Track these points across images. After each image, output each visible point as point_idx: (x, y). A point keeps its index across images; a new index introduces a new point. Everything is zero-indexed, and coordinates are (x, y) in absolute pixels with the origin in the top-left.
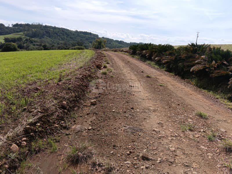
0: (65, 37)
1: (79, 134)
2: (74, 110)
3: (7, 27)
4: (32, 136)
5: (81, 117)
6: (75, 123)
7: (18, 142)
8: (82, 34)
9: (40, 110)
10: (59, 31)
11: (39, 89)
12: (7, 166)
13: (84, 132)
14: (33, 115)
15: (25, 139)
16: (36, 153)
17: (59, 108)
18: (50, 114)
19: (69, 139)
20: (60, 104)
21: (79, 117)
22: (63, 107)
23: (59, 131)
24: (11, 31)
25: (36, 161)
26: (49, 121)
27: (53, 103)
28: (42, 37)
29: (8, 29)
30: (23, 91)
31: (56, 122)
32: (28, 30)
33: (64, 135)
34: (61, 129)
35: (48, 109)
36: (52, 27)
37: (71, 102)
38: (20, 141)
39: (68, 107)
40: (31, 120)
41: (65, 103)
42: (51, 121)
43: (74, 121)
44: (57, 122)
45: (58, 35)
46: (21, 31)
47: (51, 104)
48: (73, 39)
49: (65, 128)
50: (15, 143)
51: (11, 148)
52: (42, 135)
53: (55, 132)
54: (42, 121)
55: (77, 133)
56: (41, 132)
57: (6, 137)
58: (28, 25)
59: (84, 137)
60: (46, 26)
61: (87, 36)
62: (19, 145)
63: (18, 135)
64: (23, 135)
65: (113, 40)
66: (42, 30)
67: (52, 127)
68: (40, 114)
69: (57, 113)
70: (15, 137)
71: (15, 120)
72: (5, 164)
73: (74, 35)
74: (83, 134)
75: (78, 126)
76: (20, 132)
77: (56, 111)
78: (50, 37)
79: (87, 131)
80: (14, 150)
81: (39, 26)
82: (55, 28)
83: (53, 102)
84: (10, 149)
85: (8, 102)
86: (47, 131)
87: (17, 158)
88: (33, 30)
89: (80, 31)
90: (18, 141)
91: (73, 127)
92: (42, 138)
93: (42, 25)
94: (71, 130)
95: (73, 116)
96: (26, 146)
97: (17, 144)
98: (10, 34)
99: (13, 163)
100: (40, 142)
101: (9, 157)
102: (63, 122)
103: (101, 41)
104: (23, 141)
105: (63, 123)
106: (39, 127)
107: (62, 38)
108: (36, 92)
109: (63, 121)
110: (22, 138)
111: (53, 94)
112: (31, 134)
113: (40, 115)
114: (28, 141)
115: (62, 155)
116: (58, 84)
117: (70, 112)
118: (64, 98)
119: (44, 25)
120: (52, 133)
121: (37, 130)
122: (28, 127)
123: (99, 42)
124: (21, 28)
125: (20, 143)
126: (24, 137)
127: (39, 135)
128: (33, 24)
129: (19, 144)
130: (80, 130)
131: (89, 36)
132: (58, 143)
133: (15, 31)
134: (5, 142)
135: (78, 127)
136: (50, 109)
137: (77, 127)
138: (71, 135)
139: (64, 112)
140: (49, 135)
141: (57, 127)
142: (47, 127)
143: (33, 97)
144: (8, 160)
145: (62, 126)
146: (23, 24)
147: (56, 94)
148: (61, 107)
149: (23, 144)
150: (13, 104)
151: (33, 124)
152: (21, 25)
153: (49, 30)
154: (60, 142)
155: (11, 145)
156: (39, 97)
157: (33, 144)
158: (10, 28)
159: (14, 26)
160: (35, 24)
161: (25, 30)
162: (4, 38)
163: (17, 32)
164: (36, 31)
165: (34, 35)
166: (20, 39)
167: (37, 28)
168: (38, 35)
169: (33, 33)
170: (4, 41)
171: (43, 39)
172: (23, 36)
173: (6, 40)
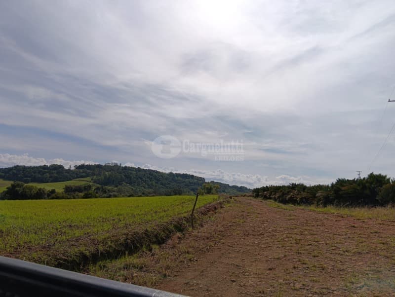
0: (154, 183)
3: (67, 170)
8: (180, 178)
10: (144, 175)
24: (72, 176)
28: (120, 184)
29: (68, 173)
32: (99, 174)
36: (135, 168)
45: (143, 180)
46: (87, 176)
48: (165, 185)
58: (99, 166)
60: (126, 167)
61: (187, 180)
65: (228, 185)
66: (120, 173)
73: (166, 179)
78: (130, 184)
81: (116, 168)
82: (139, 170)
88: (107, 173)
89: (176, 174)
93: (120, 166)
98: (71, 180)
103: (211, 188)
107: (148, 185)
119: (123, 166)
124: (89, 171)
128: (107, 165)
131: (191, 180)
133: (79, 176)
146: (92, 165)
152: (89, 167)
153: (131, 173)
158: (72, 171)
159: (78, 168)
160: (110, 165)
161: (93, 174)
162: (64, 187)
163: (82, 177)
164: (110, 176)
165: (107, 182)
166: (88, 188)
167: (113, 171)
168: (114, 181)
169: (105, 178)
170: (64, 190)
171: (120, 187)
172: (91, 183)
173: (67, 189)
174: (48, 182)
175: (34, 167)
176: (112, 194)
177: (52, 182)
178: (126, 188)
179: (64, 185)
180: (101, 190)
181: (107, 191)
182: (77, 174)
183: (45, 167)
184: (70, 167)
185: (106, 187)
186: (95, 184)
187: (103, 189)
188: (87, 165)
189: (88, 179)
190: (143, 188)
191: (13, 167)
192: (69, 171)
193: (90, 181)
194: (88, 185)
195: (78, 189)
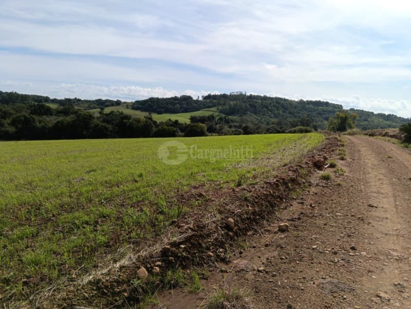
0: (281, 112)
1: (241, 274)
2: (246, 235)
3: (195, 101)
4: (171, 262)
5: (254, 247)
6: (241, 257)
7: (149, 266)
8: (311, 106)
9: (192, 227)
10: (271, 104)
11: (203, 196)
12: (126, 294)
13: (251, 273)
14: (180, 232)
15: (159, 263)
16: (170, 288)
17: (221, 227)
18: (205, 234)
19: (223, 278)
20: (224, 221)
21: (250, 247)
22: (228, 227)
23: (213, 263)
24: (200, 106)
25: (165, 299)
26: (200, 245)
27: (214, 219)
28: (244, 114)
29: (196, 103)
30: (183, 196)
31: (211, 248)
32: (224, 104)
33: (218, 271)
34: (217, 261)
35: (204, 227)
36: (261, 97)
37: (243, 220)
38: (152, 265)
39: (236, 228)
40: (175, 239)
41: (232, 221)
42: (203, 245)
43: (241, 253)
44: (213, 249)
45: (269, 109)
46: (214, 106)
47: (211, 219)
48: (293, 115)
49: (223, 260)
50: (146, 267)
51: (138, 272)
52: (185, 263)
53: (205, 264)
54: (191, 243)
55: (239, 272)
56: (185, 258)
57: (136, 256)
58: (224, 96)
59: (247, 281)
60: (251, 95)
61: (320, 107)
62: (150, 271)
63: (151, 257)
64: (159, 257)
65: (372, 113)
66: (245, 102)
67: (204, 254)
68: (190, 231)
69: (216, 235)
70: (147, 259)
71: (157, 235)
72: (125, 291)
73: (295, 107)
74: (247, 276)
75: (244, 261)
76: (157, 252)
77: (215, 231)
78: (255, 113)
79: (255, 272)
80: (141, 275)
81: (241, 98)
82: (265, 98)
83: (216, 217)
84: (136, 273)
85: (158, 210)
86: (195, 259)
87: (142, 288)
88: (232, 103)
89: (307, 101)
90: (150, 264)
91: (235, 262)
92: (184, 268)
93: (245, 95)
94: (231, 265)
95: (241, 244)
96: (157, 274)
97: (147, 269)
98: (199, 110)
99: (135, 292)
100: (180, 272)
101: (132, 284)
102: (221, 250)
103: (346, 117)
104: (156, 266)
105: (221, 252)
106: (183, 251)
107: (275, 114)
108: (198, 200)
109: (223, 248)
110: (156, 262)
111: (219, 205)
112: (171, 258)
113: (190, 233)
114: (163, 267)
115: (204, 300)
116: (234, 190)
117: (237, 237)
118: (233, 213)
119: (248, 94)
120: (202, 264)
121: (179, 255)
122: (168, 248)
123: (341, 118)
124: (214, 101)
125: (152, 268)
126: (159, 261)
127: (181, 261)
128: (232, 94)
129: (150, 269)
130: (245, 269)
131: (325, 108)
132: (205, 281)
133: (206, 106)
134: (134, 263)
135: (242, 263)
136: (208, 226)
137: (240, 263)
138: (228, 273)
139: (228, 235)
140: (196, 266)
141: (212, 256)
142: (195, 254)
143: (191, 207)
144: (130, 286)
145: (218, 256)
146: (218, 95)
147: (224, 205)
148: (224, 227)
149: (155, 270)
150: (162, 213)
151: (176, 245)
152: (215, 97)
153: (256, 102)
154: (207, 279)
155: (139, 268)
156: (200, 206)
157: (170, 273)
158: (200, 101)
159: (206, 98)
160: (235, 94)
161: (219, 104)
162: (190, 117)
163: (209, 107)
164: (235, 105)
165: (232, 112)
166: (211, 118)
167: (238, 100)
168: (238, 111)
169: (230, 107)
170: (189, 121)
171: (244, 117)
172: (217, 114)
173: (193, 119)
174: (179, 113)
175: (167, 99)
176: (232, 124)
177: (183, 112)
178: (251, 118)
179: (190, 115)
180: (224, 120)
181: (230, 121)
182: (204, 105)
183: (175, 99)
184: (198, 97)
185: (230, 117)
186: (221, 114)
187: (226, 120)
188: (214, 95)
189: (214, 109)
190: (268, 117)
191: (148, 100)
192: (197, 101)
193: (216, 112)
194: (211, 116)
195: (203, 120)
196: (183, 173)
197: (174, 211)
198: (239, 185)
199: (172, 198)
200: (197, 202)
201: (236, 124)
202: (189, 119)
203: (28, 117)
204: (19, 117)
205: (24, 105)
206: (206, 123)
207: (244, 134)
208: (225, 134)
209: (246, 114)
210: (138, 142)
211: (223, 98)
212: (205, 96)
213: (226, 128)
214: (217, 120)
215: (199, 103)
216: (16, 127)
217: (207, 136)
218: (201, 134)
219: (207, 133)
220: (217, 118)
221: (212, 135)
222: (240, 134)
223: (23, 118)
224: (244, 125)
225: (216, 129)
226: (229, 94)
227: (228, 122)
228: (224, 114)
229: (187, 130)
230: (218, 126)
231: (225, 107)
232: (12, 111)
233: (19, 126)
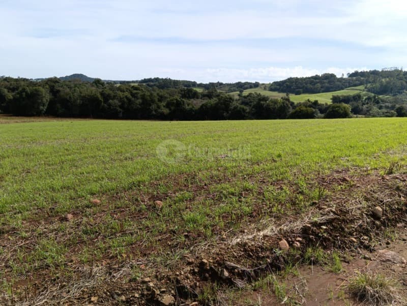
1: (387, 264)
2: (395, 226)
3: (339, 79)
4: (311, 240)
5: (404, 240)
6: (387, 247)
7: (290, 239)
9: (334, 210)
11: (347, 181)
12: (269, 260)
13: (398, 265)
14: (321, 214)
15: (300, 239)
16: (310, 264)
17: (366, 214)
18: (348, 219)
19: (366, 265)
20: (370, 209)
21: (400, 240)
22: (375, 216)
23: (356, 249)
24: (344, 85)
25: (305, 272)
26: (343, 229)
27: (359, 206)
29: (340, 82)
30: (324, 179)
31: (354, 234)
32: (374, 82)
33: (360, 257)
34: (360, 247)
35: (347, 212)
37: (392, 210)
38: (293, 239)
39: (384, 218)
40: (316, 219)
41: (380, 209)
42: (346, 229)
43: (388, 243)
44: (356, 235)
46: (361, 84)
47: (356, 205)
49: (367, 248)
50: (287, 240)
51: (280, 243)
52: (326, 244)
53: (347, 248)
54: (333, 226)
55: (384, 261)
56: (325, 239)
57: (278, 229)
58: (375, 73)
59: (393, 272)
62: (291, 244)
63: (292, 232)
64: (299, 233)
66: (401, 79)
67: (346, 239)
68: (332, 214)
69: (361, 222)
70: (288, 233)
71: (297, 213)
72: (268, 257)
74: (393, 267)
75: (391, 252)
76: (297, 229)
77: (359, 218)
79: (403, 265)
80: (283, 246)
81: (395, 74)
83: (361, 204)
84: (278, 244)
85: (298, 190)
86: (336, 242)
87: (284, 258)
88: (383, 80)
90: (291, 238)
91: (381, 251)
92: (325, 248)
93: (401, 71)
94: (376, 253)
95: (389, 234)
96: (298, 249)
97: (289, 242)
98: (343, 89)
99: (277, 261)
100: (321, 251)
101: (274, 252)
102: (366, 237)
104: (296, 241)
105: (365, 239)
106: (324, 232)
108: (340, 185)
109: (367, 236)
110: (297, 237)
111: (365, 192)
112: (311, 236)
113: (332, 216)
114: (304, 243)
115: (344, 281)
116: (383, 178)
117: (385, 226)
118: (382, 202)
120: (343, 248)
121: (320, 235)
122: (308, 226)
124: (362, 78)
125: (293, 242)
126: (299, 237)
127: (322, 242)
128: (384, 70)
129: (291, 243)
130: (392, 260)
132: (347, 264)
133: (351, 85)
134: (276, 234)
135: (390, 254)
136: (351, 212)
137: (386, 254)
138: (371, 260)
139: (374, 223)
140: (337, 248)
141: (354, 242)
142: (337, 237)
143: (334, 191)
144: (272, 254)
145: (362, 243)
146: (367, 72)
147: (371, 193)
148: (371, 215)
149: (295, 245)
150: (302, 193)
151: (318, 225)
152: (363, 74)
154: (349, 263)
155: (281, 240)
156: (343, 191)
157: (310, 250)
158: (344, 79)
159: (352, 75)
160: (389, 70)
161: (368, 82)
162: (331, 97)
163: (355, 85)
164: (388, 83)
165: (384, 90)
166: (357, 98)
167: (391, 77)
168: (392, 89)
169: (382, 85)
170: (331, 101)
171: (399, 96)
172: (364, 92)
173: (335, 99)
174: (319, 92)
175: (306, 78)
176: (383, 105)
177: (323, 92)
179: (332, 95)
180: (373, 99)
181: (380, 101)
182: (349, 83)
183: (316, 77)
184: (343, 75)
185: (381, 96)
186: (369, 93)
187: (375, 100)
188: (361, 72)
189: (362, 87)
191: (286, 80)
192: (341, 79)
193: (364, 90)
194: (357, 95)
195: (346, 100)
196: (324, 156)
197: (315, 193)
198: (390, 172)
199: (313, 180)
200: (339, 187)
201: (387, 104)
202: (331, 99)
203: (179, 100)
204: (173, 100)
205: (176, 90)
206: (351, 103)
207: (397, 116)
208: (374, 116)
209: (401, 93)
210: (275, 124)
211: (373, 75)
212: (351, 73)
213: (375, 109)
214: (364, 99)
215: (344, 81)
216: (170, 110)
217: (351, 117)
218: (345, 115)
219: (351, 115)
220: (365, 98)
221: (357, 117)
222: (392, 116)
223: (175, 101)
224: (397, 106)
225: (362, 110)
226: (380, 70)
227: (378, 102)
228: (373, 93)
229: (328, 111)
230: (365, 107)
231: (374, 85)
232: (167, 95)
233: (172, 108)
